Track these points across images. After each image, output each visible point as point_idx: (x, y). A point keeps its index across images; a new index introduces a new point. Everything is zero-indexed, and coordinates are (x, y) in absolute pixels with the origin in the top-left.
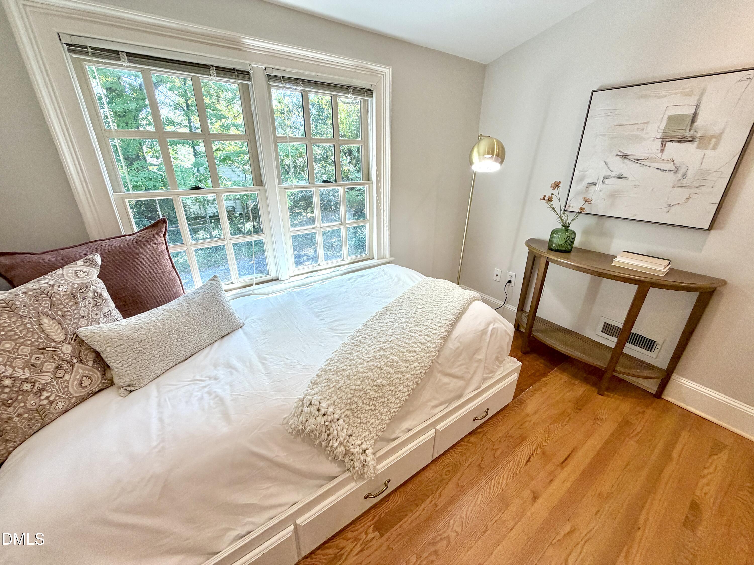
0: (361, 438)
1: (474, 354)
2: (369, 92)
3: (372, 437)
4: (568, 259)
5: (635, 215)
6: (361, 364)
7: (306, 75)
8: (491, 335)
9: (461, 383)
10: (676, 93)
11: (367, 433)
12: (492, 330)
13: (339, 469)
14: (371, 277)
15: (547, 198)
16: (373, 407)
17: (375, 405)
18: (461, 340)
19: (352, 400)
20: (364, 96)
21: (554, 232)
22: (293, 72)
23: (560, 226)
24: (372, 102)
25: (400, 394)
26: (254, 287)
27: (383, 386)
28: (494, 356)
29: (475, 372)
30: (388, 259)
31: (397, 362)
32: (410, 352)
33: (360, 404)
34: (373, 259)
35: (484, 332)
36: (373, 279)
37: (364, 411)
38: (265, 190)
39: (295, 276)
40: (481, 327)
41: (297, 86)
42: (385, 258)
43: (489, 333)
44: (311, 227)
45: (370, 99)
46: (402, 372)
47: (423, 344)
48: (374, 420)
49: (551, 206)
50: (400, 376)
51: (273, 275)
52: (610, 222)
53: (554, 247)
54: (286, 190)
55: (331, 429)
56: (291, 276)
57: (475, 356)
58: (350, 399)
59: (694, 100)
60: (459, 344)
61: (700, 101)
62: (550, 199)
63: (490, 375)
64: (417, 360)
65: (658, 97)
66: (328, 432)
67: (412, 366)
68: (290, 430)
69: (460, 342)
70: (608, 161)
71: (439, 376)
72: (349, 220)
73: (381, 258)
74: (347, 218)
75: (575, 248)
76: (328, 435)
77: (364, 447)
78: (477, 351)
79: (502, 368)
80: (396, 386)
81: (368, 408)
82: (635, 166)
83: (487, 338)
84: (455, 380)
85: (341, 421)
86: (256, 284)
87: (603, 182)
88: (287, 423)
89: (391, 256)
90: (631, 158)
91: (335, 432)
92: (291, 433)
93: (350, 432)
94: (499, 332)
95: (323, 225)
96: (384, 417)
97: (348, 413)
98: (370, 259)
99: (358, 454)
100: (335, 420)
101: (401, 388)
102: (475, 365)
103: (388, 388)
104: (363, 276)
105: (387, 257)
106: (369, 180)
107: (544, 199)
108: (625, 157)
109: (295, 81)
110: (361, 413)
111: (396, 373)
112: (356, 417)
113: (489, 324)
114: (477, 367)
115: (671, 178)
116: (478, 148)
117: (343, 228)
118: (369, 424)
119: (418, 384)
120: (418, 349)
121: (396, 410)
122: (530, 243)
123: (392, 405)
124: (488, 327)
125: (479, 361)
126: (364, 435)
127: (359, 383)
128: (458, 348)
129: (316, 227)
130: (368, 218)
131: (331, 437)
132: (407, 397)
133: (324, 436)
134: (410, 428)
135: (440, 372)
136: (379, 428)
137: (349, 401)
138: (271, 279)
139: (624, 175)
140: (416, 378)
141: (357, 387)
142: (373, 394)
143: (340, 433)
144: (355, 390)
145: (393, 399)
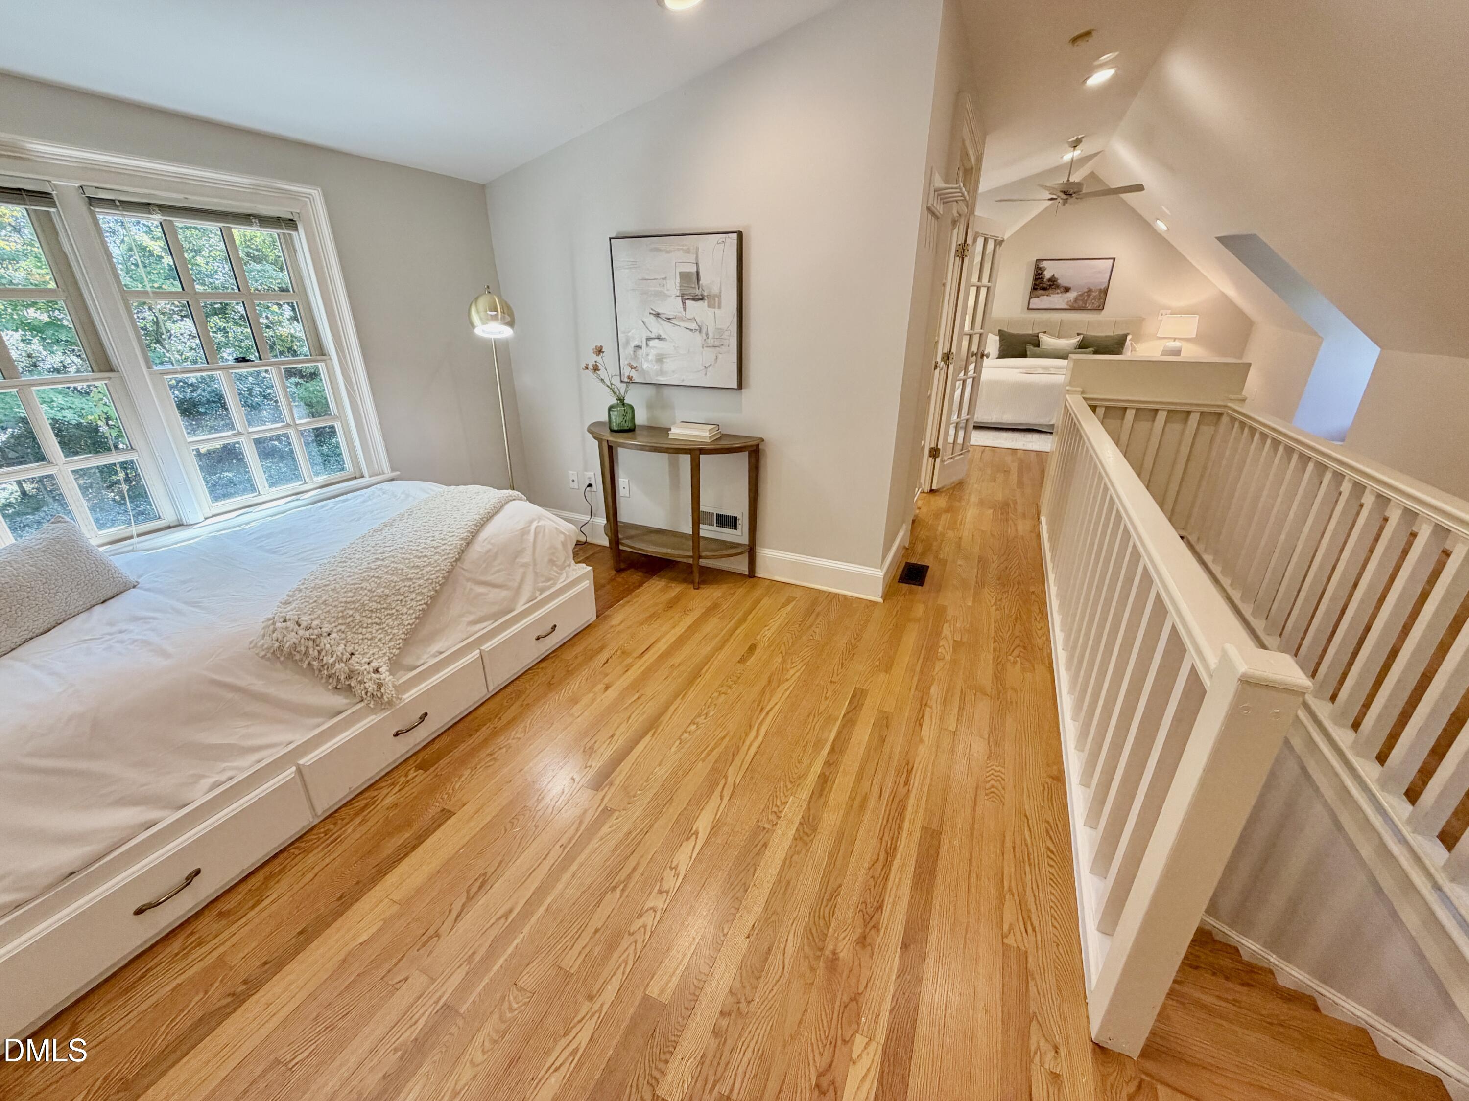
0: (368, 655)
1: (516, 557)
2: (291, 223)
3: (385, 654)
4: (634, 439)
5: (683, 381)
6: (349, 576)
7: (166, 199)
8: (536, 534)
9: (504, 593)
10: (678, 250)
11: (376, 650)
12: (536, 529)
13: (345, 701)
14: (359, 500)
15: (590, 367)
16: (377, 620)
17: (380, 619)
18: (492, 541)
19: (345, 613)
20: (282, 229)
21: (610, 409)
22: (139, 193)
23: (614, 401)
24: (300, 238)
25: (414, 603)
26: (136, 540)
27: (387, 596)
28: (546, 559)
29: (522, 581)
30: (389, 474)
31: (402, 569)
32: (419, 558)
33: (358, 617)
34: (362, 476)
35: (524, 532)
36: (364, 501)
37: (365, 625)
38: (122, 378)
39: (213, 516)
40: (521, 525)
41: (151, 214)
42: (384, 473)
43: (532, 532)
44: (230, 433)
45: (294, 233)
46: (411, 579)
47: (436, 548)
48: (382, 636)
49: (598, 377)
50: (408, 584)
51: (169, 517)
52: (666, 391)
53: (614, 428)
54: (165, 377)
55: (322, 644)
56: (206, 516)
57: (517, 560)
58: (342, 612)
59: (692, 259)
60: (490, 546)
61: (697, 258)
62: (596, 369)
63: (549, 583)
64: (430, 564)
65: (668, 252)
66: (318, 648)
67: (424, 572)
68: (263, 653)
69: (492, 544)
70: (645, 320)
71: (469, 585)
72: (300, 418)
73: (377, 475)
74: (296, 416)
75: (639, 426)
76: (319, 652)
77: (374, 664)
78: (519, 553)
79: (564, 575)
80: (406, 595)
81: (370, 621)
82: (667, 325)
83: (531, 537)
84: (496, 590)
85: (333, 635)
86: (139, 535)
87: (647, 345)
88: (256, 646)
89: (393, 469)
90: (663, 316)
91: (328, 646)
92: (263, 657)
93: (350, 649)
94: (547, 531)
95: (251, 430)
96: (396, 631)
97: (343, 627)
98: (356, 478)
99: (368, 673)
100: (325, 634)
101: (413, 596)
102: (521, 570)
103: (393, 598)
104: (347, 500)
105: (386, 471)
106: (323, 354)
107: (587, 368)
108: (657, 315)
109: (146, 207)
110: (362, 627)
111: (403, 581)
112: (355, 633)
113: (531, 522)
114: (524, 573)
115: (698, 338)
116: (476, 306)
117: (291, 432)
118: (376, 640)
119: (436, 591)
120: (429, 554)
121: (411, 622)
122: (594, 430)
123: (404, 617)
124: (529, 526)
125: (525, 565)
126: (371, 652)
127: (350, 594)
128: (489, 551)
129: (239, 433)
130: (337, 414)
131: (323, 653)
132: (424, 606)
133: (313, 653)
134: (442, 650)
135: (468, 580)
136: (392, 643)
137: (341, 614)
138: (167, 525)
139: (663, 336)
140: (431, 583)
141: (348, 600)
142: (374, 605)
143: (334, 648)
144: (346, 602)
145: (405, 610)
